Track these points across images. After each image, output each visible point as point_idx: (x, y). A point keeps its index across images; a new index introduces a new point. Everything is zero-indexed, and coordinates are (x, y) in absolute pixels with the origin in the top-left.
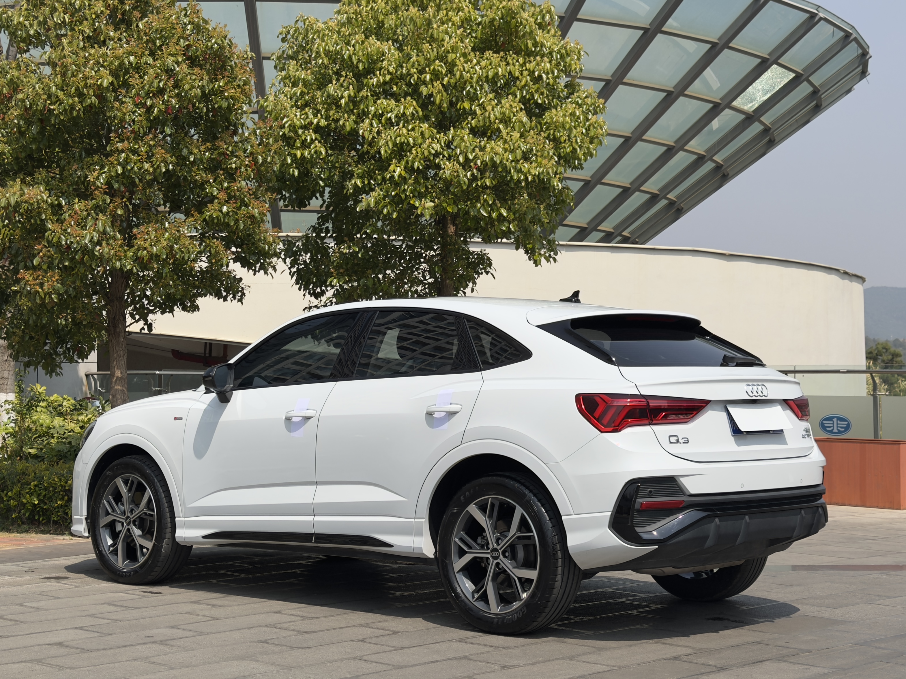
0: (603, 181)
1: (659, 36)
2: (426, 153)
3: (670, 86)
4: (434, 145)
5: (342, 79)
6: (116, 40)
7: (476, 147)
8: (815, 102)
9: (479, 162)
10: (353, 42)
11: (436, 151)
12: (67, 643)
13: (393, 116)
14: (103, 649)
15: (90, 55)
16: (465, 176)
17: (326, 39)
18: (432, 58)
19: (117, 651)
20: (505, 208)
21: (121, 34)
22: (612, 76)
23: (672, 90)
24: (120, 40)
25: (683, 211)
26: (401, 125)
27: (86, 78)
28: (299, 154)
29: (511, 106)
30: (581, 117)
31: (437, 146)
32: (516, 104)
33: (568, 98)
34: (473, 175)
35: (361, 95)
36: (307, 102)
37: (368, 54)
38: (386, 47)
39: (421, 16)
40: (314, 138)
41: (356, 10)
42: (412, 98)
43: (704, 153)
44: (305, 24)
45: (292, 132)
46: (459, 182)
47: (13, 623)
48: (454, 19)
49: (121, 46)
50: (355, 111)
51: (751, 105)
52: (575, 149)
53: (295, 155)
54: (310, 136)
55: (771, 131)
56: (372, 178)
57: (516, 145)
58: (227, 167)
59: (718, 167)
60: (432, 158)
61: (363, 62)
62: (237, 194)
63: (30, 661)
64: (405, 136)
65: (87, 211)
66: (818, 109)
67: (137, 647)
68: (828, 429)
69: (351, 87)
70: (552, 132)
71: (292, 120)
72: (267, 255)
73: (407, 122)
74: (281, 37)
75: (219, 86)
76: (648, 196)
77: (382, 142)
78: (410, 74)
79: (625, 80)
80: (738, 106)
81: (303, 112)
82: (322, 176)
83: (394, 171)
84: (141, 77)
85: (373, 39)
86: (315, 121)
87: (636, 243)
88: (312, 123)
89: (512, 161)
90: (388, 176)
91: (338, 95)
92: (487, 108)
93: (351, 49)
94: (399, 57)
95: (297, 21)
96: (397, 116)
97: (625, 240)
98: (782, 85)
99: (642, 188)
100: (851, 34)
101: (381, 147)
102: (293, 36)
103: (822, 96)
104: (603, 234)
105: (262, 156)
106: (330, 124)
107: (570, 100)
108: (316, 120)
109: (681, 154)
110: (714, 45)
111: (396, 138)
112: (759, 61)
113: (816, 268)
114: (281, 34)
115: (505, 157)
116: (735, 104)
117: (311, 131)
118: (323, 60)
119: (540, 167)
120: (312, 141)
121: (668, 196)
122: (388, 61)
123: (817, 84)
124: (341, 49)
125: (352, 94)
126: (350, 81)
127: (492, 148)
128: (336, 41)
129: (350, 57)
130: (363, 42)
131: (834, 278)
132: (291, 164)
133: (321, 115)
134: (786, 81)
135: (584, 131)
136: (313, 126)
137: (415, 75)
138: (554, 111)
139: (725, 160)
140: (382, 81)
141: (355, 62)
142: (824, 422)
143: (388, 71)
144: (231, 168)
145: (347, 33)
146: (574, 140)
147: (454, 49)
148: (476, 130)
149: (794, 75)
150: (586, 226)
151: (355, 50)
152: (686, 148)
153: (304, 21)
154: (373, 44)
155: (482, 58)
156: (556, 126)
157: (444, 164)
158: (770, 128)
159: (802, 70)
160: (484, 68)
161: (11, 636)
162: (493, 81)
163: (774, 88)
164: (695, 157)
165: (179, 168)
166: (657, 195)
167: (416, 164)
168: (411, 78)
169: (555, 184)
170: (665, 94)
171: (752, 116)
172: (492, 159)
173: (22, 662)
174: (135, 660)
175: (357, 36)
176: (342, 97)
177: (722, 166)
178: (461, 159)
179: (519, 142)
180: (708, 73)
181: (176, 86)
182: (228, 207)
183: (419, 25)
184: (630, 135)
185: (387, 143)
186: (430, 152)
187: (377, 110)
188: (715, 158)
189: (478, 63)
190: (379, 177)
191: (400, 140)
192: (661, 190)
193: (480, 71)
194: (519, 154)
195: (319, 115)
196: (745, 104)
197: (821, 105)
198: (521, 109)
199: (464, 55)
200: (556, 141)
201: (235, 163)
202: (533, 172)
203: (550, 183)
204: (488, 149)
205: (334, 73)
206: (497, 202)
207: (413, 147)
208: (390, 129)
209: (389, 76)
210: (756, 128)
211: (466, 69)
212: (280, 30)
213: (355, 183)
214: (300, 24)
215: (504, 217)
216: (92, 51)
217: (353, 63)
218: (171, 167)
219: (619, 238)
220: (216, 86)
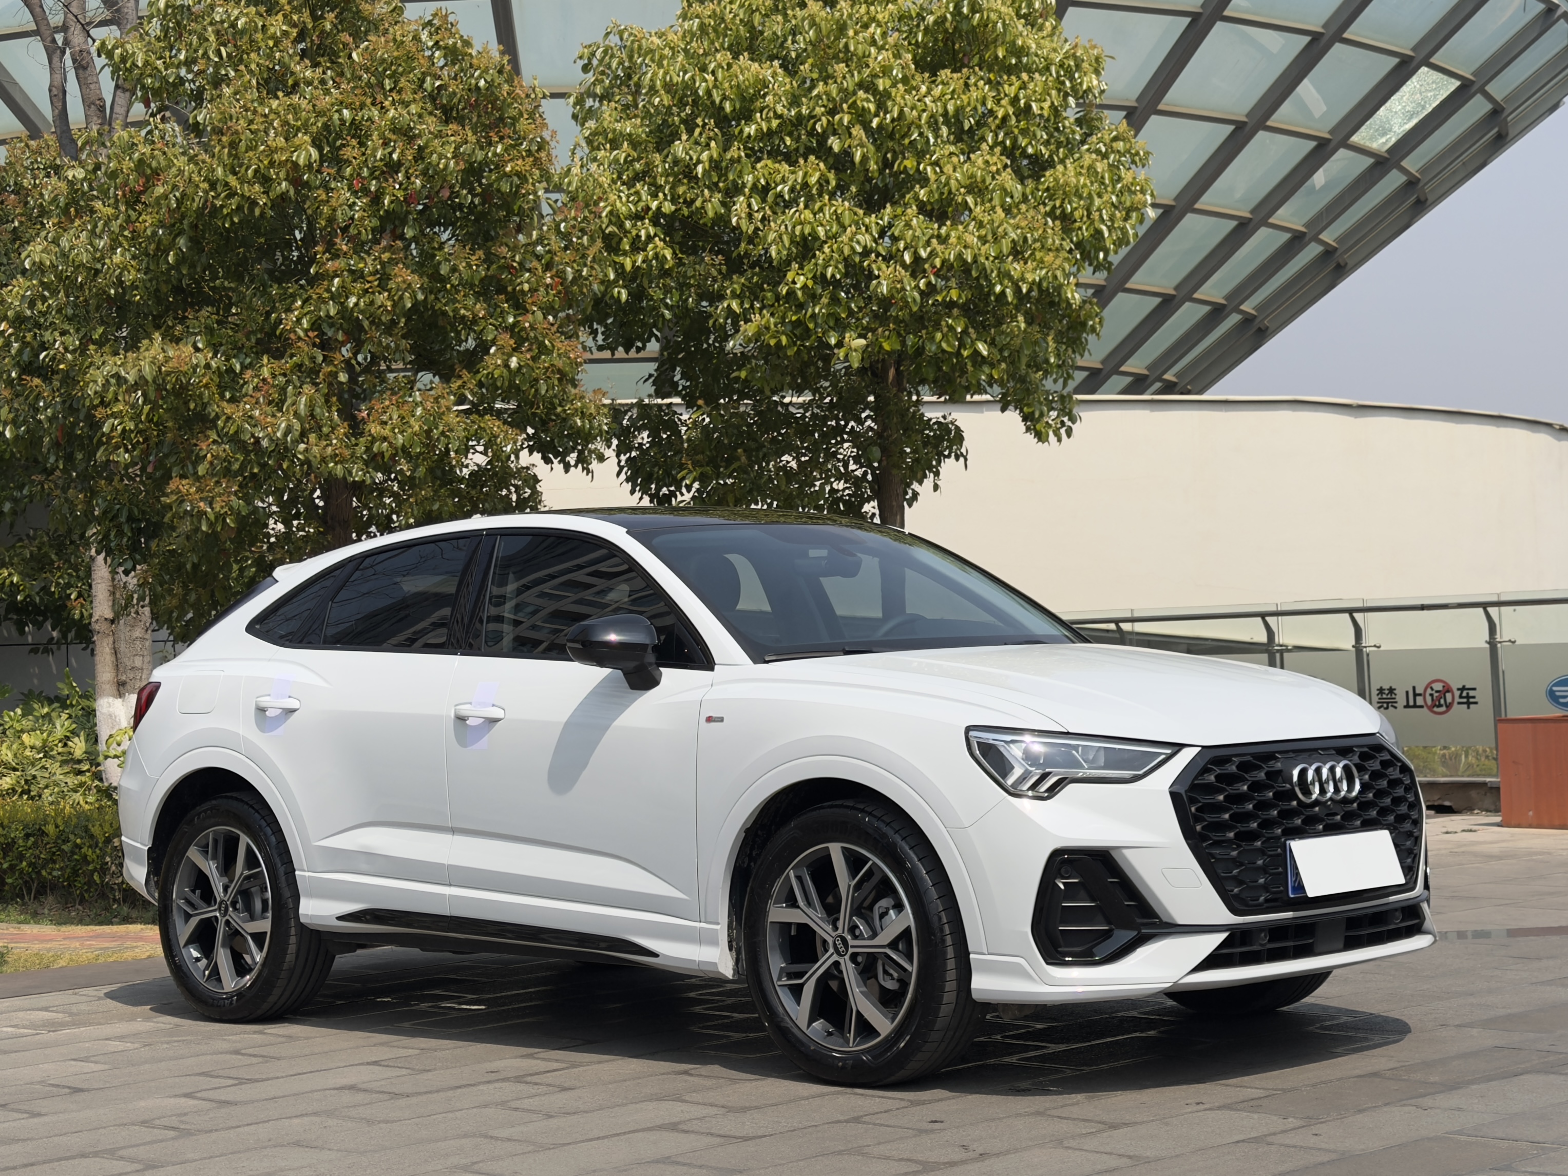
0: (1128, 286)
1: (1219, 26)
2: (847, 251)
3: (1240, 111)
4: (859, 237)
5: (697, 131)
6: (316, 83)
7: (932, 237)
8: (1496, 130)
9: (938, 262)
10: (712, 66)
11: (865, 247)
12: (363, 1086)
13: (786, 189)
14: (426, 1093)
15: (271, 110)
16: (912, 288)
17: (665, 62)
18: (851, 89)
19: (450, 1093)
20: (985, 342)
21: (324, 73)
22: (1138, 100)
23: (1245, 119)
24: (323, 82)
25: (1269, 331)
26: (802, 206)
27: (272, 151)
28: (628, 263)
29: (987, 162)
30: (1107, 175)
31: (865, 239)
32: (995, 159)
33: (1083, 142)
34: (929, 284)
35: (729, 157)
36: (637, 174)
37: (738, 86)
38: (770, 71)
39: (829, 17)
40: (652, 234)
41: (714, 11)
42: (817, 158)
43: (1303, 229)
44: (621, 39)
45: (615, 224)
46: (904, 298)
47: (260, 1059)
48: (880, 17)
49: (327, 92)
50: (721, 185)
51: (1384, 140)
52: (1099, 232)
53: (622, 266)
54: (646, 229)
55: (1421, 184)
56: (756, 299)
57: (1000, 230)
58: (514, 289)
59: (1329, 252)
60: (857, 259)
61: (732, 100)
62: (532, 334)
63: (315, 1114)
64: (810, 223)
65: (285, 375)
66: (1501, 142)
67: (481, 1087)
68: (1562, 700)
69: (713, 144)
70: (1058, 203)
71: (613, 205)
72: (588, 437)
73: (810, 199)
74: (581, 63)
75: (495, 154)
76: (1207, 308)
77: (771, 236)
78: (815, 116)
79: (1161, 107)
80: (1362, 142)
81: (632, 191)
82: (668, 301)
83: (794, 282)
84: (362, 144)
85: (744, 59)
86: (654, 205)
87: (1189, 392)
88: (648, 208)
89: (995, 258)
90: (784, 292)
91: (691, 159)
92: (945, 170)
93: (709, 77)
94: (792, 87)
95: (608, 34)
96: (792, 190)
97: (1169, 388)
98: (1438, 102)
99: (1196, 296)
100: (1558, 6)
101: (770, 245)
102: (601, 61)
103: (1509, 118)
104: (1129, 379)
105: (572, 268)
106: (680, 209)
107: (1086, 147)
108: (656, 203)
109: (1263, 232)
110: (1315, 37)
111: (794, 227)
112: (1395, 61)
113: (1510, 422)
114: (581, 58)
115: (983, 252)
116: (1355, 139)
117: (647, 221)
118: (662, 99)
119: (1042, 268)
120: (650, 238)
121: (1242, 307)
122: (774, 95)
123: (1499, 98)
124: (693, 78)
125: (715, 156)
126: (711, 134)
127: (959, 238)
128: (683, 66)
129: (709, 93)
130: (729, 66)
131: (1543, 438)
132: (616, 281)
133: (665, 195)
134: (1445, 96)
135: (1114, 198)
136: (650, 213)
137: (824, 118)
138: (1060, 168)
139: (1341, 240)
140: (765, 130)
141: (718, 100)
142: (1555, 689)
143: (775, 112)
144: (522, 291)
145: (701, 51)
146: (1096, 215)
147: (886, 71)
148: (929, 208)
149: (1458, 83)
150: (1100, 366)
151: (716, 80)
152: (1271, 220)
153: (621, 34)
154: (746, 68)
155: (934, 82)
156: (1065, 193)
157: (879, 269)
158: (1419, 180)
159: (1473, 74)
160: (939, 99)
161: (268, 1079)
162: (954, 121)
163: (1424, 107)
164: (1287, 236)
165: (433, 297)
166: (1223, 306)
167: (830, 271)
168: (815, 123)
169: (1069, 296)
170: (1231, 128)
171: (1387, 159)
172: (960, 256)
173: (302, 1115)
174: (486, 1106)
175: (718, 56)
176: (699, 162)
177: (1336, 249)
178: (907, 258)
179: (1005, 225)
180: (1306, 89)
181: (420, 155)
182: (519, 359)
183: (824, 32)
184: (1173, 203)
185: (780, 237)
186: (853, 248)
187: (758, 180)
188: (1324, 236)
189: (929, 91)
190: (769, 295)
191: (802, 229)
192: (1228, 297)
193: (933, 105)
194: (1006, 246)
195: (661, 195)
196: (1372, 138)
197: (1507, 134)
198: (1005, 167)
199: (905, 80)
200: (1066, 221)
201: (528, 282)
202: (1030, 277)
203: (1059, 295)
204: (953, 240)
205: (683, 121)
206: (971, 330)
207: (826, 242)
208: (784, 213)
209: (778, 121)
210: (1393, 181)
211: (909, 103)
212: (579, 50)
213: (729, 305)
214: (614, 40)
215: (983, 357)
216: (275, 104)
217: (713, 102)
218: (421, 297)
219: (1158, 385)
220: (490, 155)
